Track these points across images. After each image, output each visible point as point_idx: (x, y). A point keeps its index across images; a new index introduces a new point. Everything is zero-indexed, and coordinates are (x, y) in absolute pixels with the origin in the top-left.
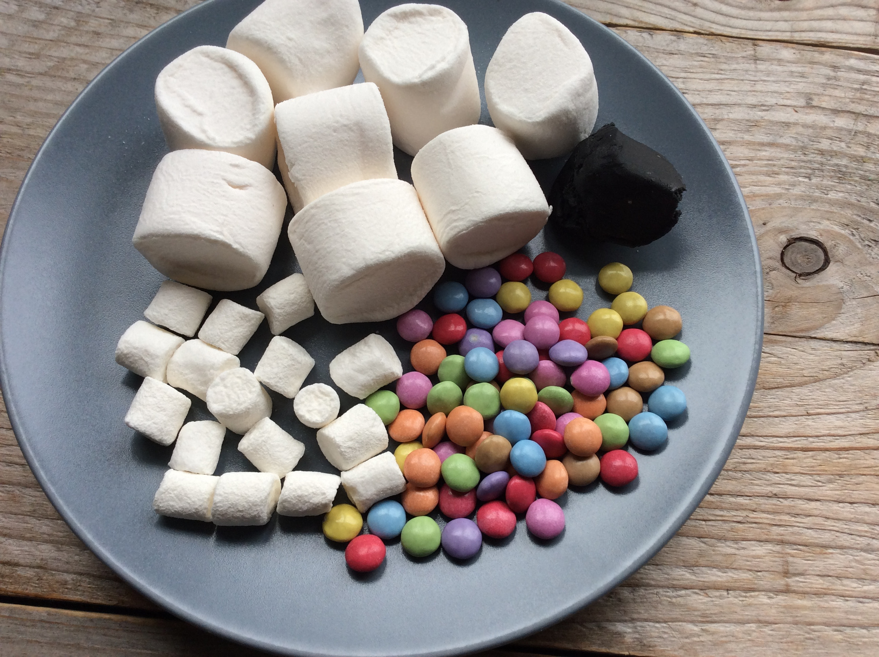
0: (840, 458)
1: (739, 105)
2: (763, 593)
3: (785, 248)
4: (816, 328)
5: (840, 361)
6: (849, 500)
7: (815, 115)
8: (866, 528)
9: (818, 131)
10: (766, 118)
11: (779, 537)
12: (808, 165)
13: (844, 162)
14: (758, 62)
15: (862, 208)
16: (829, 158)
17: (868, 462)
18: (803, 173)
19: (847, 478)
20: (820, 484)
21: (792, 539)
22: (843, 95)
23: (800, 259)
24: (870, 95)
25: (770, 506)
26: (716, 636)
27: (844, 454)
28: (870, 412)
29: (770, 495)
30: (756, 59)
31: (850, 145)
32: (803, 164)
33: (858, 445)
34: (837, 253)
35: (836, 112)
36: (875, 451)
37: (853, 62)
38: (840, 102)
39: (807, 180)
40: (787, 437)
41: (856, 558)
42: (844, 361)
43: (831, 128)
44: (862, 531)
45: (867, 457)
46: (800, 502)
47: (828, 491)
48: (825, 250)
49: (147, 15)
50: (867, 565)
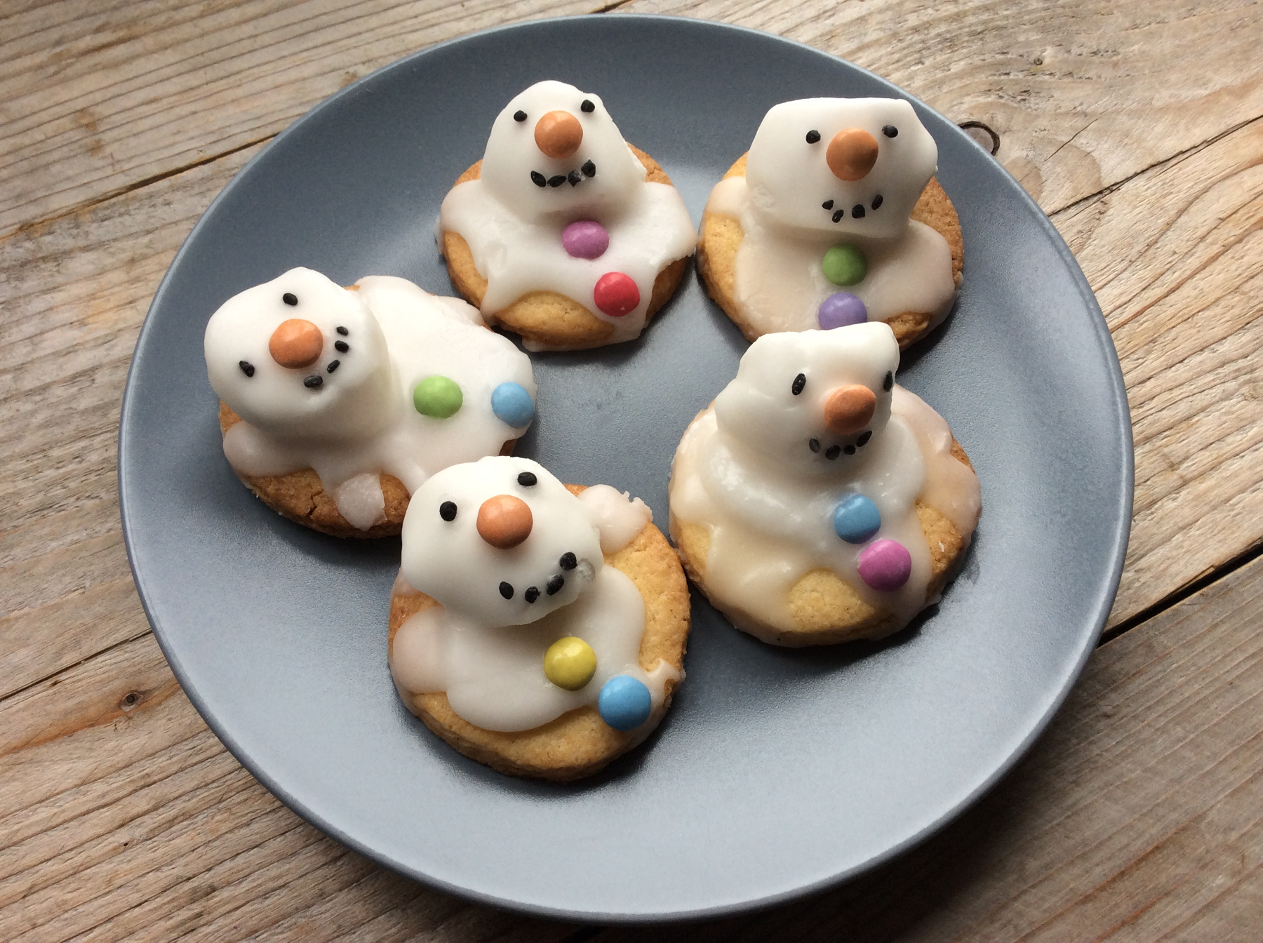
0: (1142, 324)
1: (802, 24)
2: (1165, 499)
5: (1075, 230)
6: (1177, 360)
8: (1210, 377)
9: (897, 9)
10: (836, 24)
12: (911, 50)
13: (943, 28)
15: (992, 65)
16: (926, 32)
17: (1168, 312)
18: (911, 61)
19: (1161, 340)
20: (1140, 361)
21: (1154, 429)
26: (1153, 570)
27: (1142, 319)
28: (1137, 263)
31: (937, 8)
32: (905, 52)
33: (1147, 302)
34: (999, 124)
36: (1168, 298)
39: (920, 66)
41: (1222, 411)
42: (1079, 227)
44: (1209, 382)
45: (1164, 308)
47: (1152, 363)
48: (987, 129)
49: (46, 274)
50: (1236, 411)
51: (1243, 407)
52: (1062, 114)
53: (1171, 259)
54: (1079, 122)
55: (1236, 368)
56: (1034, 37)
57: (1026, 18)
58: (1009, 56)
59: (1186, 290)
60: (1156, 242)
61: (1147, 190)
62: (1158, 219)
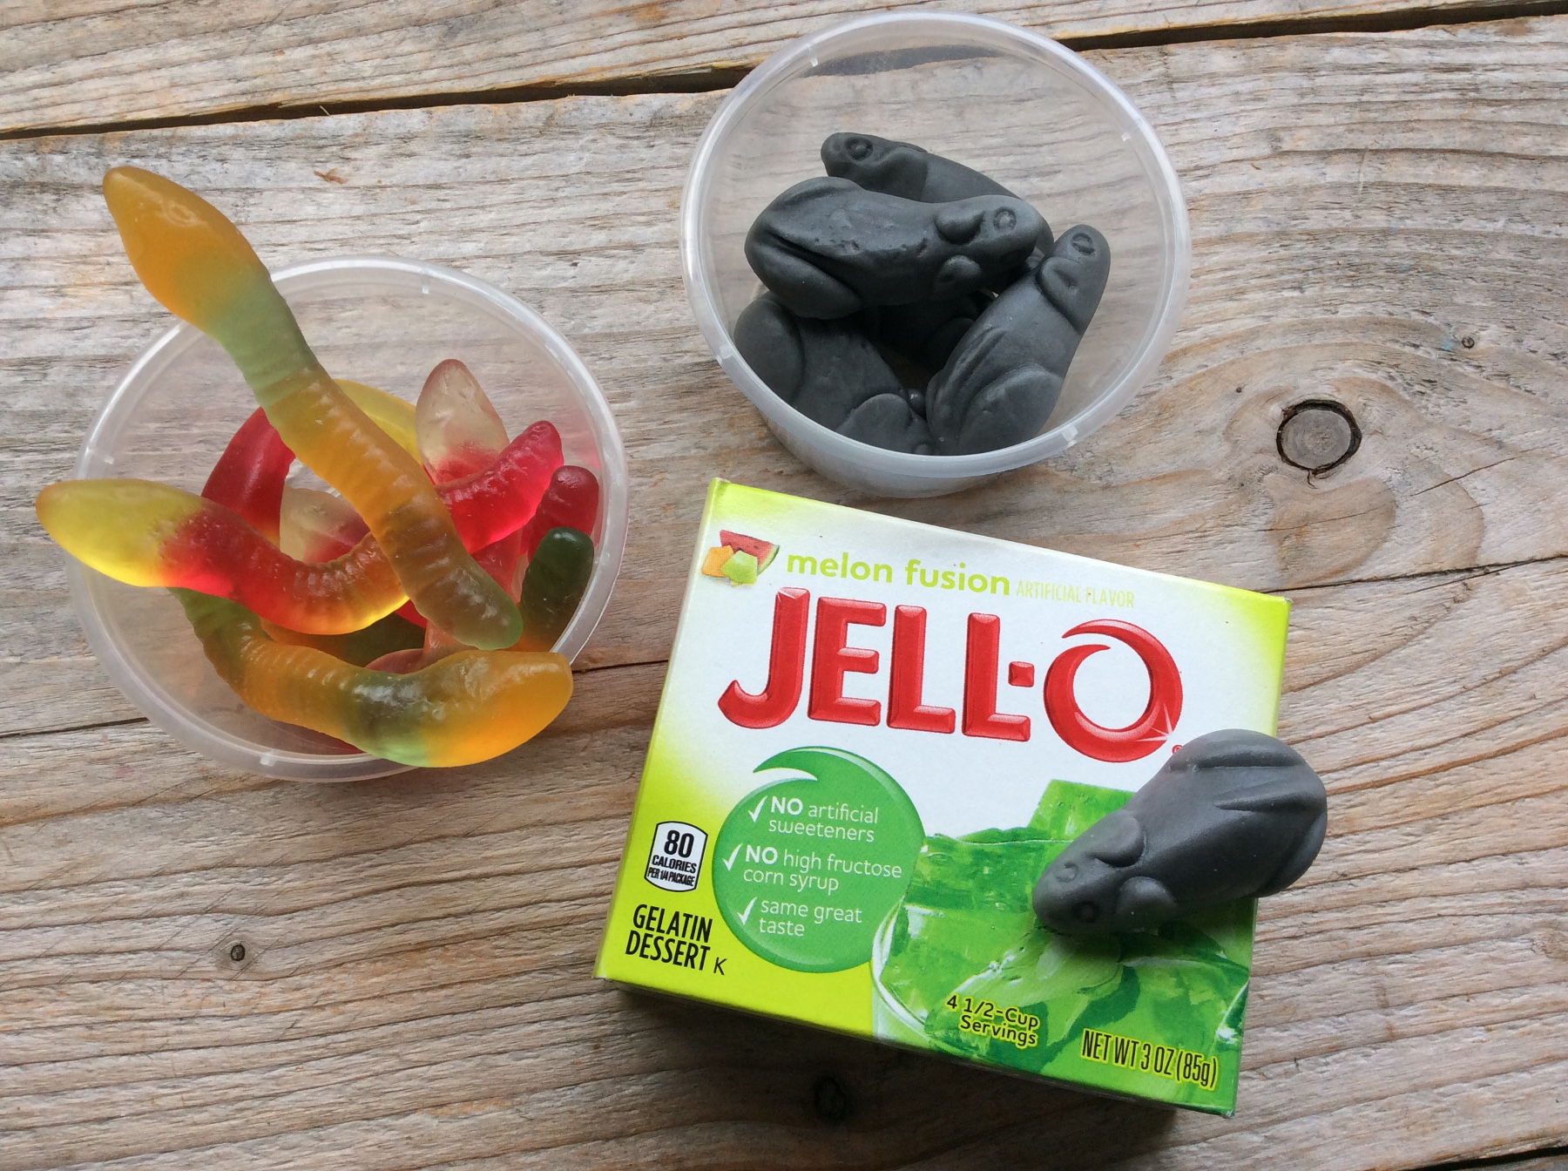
0: (1438, 786)
2: (1353, 1051)
3: (1282, 427)
4: (1359, 562)
5: (1407, 614)
6: (1463, 856)
7: (1290, 169)
8: (1497, 898)
9: (1301, 196)
10: (1207, 191)
11: (1363, 948)
13: (1353, 246)
14: (1175, 86)
15: (1398, 325)
16: (1328, 245)
17: (1484, 782)
18: (1287, 282)
19: (1456, 818)
20: (1412, 839)
21: (1386, 945)
22: (1332, 120)
23: (1309, 441)
24: (1377, 111)
25: (1339, 897)
26: (1289, 1144)
27: (1443, 777)
28: (1473, 693)
29: (1335, 877)
30: (1170, 81)
31: (1359, 213)
32: (1284, 265)
33: (1462, 756)
34: (1370, 418)
35: (1325, 155)
36: (1492, 761)
37: (1338, 54)
38: (1329, 135)
39: (1296, 294)
40: (1344, 768)
41: (1491, 954)
42: (1415, 612)
43: (1320, 187)
44: (1493, 905)
45: (1481, 773)
46: (1386, 878)
47: (1430, 847)
48: (1349, 418)
49: (39, 207)
50: (1512, 961)
51: (1523, 959)
52: (1466, 433)
53: (1524, 704)
54: (1486, 454)
55: (1540, 898)
56: (1478, 302)
57: (1482, 269)
58: (1431, 320)
59: (1524, 759)
60: (1515, 672)
61: (1537, 589)
62: (1534, 637)
